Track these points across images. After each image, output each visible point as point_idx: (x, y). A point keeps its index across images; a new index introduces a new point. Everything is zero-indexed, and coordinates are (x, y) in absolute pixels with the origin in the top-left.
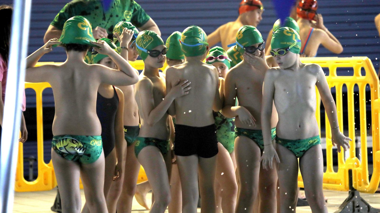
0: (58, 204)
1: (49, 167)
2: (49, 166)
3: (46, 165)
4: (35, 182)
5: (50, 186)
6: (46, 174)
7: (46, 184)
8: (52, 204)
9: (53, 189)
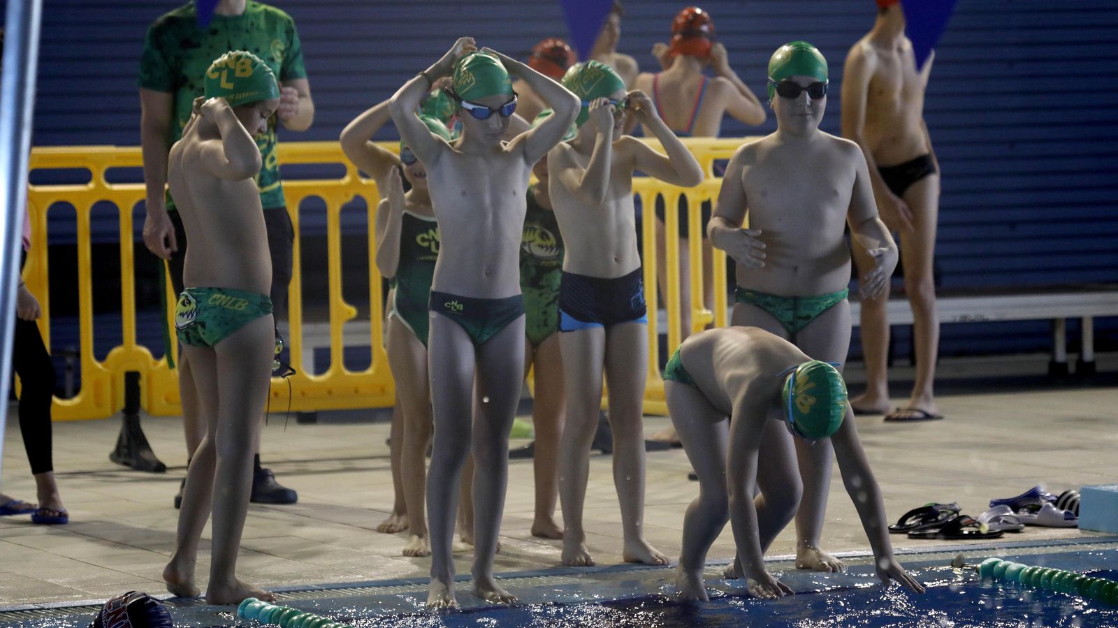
0: (125, 447)
1: (105, 370)
2: (105, 366)
3: (99, 365)
4: (76, 400)
5: (107, 410)
6: (98, 386)
7: (99, 404)
8: (112, 448)
9: (113, 417)
